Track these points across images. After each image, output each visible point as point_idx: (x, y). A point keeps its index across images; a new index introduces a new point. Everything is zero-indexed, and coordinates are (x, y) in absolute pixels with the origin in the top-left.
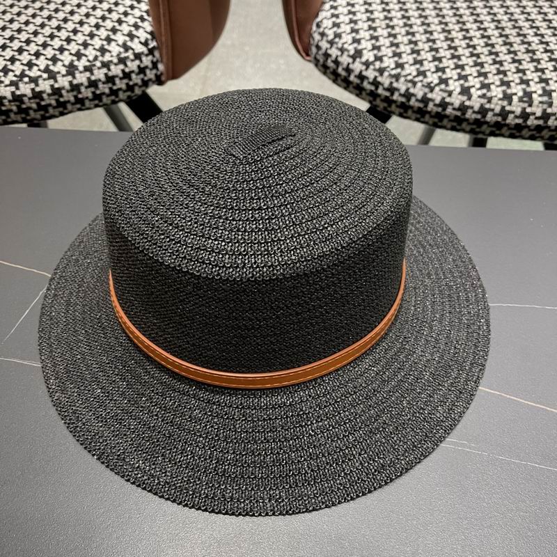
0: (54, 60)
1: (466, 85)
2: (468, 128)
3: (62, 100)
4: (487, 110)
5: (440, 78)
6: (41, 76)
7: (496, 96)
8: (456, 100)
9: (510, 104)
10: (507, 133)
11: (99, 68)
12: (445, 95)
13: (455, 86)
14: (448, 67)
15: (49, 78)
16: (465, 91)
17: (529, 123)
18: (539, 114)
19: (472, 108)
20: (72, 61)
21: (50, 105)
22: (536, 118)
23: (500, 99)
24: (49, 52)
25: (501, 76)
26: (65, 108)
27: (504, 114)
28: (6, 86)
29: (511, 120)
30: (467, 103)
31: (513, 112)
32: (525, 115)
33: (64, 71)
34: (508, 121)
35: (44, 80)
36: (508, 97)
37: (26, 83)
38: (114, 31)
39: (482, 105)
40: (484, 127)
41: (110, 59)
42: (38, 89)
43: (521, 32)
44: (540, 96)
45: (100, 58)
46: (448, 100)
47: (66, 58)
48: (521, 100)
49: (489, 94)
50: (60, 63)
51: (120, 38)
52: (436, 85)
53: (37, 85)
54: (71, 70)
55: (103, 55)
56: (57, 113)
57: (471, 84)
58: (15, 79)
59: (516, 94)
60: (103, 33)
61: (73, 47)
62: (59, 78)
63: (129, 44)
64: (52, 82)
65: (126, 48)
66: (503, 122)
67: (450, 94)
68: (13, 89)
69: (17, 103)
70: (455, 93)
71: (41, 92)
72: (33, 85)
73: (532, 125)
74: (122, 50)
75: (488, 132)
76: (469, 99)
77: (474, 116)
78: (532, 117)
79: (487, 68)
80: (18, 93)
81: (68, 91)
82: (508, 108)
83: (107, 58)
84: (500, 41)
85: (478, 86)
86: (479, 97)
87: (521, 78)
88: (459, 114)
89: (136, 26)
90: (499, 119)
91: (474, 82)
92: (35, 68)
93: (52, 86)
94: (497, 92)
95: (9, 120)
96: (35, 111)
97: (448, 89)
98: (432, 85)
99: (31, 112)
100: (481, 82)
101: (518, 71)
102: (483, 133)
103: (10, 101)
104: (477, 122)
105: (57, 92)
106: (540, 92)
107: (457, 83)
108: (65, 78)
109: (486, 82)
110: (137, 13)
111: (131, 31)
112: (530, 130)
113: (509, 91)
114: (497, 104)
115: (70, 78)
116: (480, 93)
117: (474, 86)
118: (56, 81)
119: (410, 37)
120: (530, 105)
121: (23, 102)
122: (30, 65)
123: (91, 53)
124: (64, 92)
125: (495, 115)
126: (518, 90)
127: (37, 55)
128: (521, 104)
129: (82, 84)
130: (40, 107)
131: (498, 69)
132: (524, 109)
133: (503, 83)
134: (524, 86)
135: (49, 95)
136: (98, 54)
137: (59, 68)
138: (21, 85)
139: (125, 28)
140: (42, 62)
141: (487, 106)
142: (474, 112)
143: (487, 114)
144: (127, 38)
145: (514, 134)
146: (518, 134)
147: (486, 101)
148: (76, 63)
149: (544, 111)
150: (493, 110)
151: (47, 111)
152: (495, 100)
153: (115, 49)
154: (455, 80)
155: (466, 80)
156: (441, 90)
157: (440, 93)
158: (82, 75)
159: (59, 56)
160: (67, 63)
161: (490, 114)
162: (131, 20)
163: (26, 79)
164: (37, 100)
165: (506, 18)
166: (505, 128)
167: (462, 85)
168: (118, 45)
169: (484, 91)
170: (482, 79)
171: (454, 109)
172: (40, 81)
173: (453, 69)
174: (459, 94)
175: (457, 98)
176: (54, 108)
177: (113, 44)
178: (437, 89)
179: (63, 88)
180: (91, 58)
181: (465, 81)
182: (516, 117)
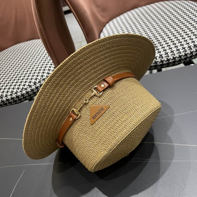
0: (30, 82)
3: (34, 92)
6: (27, 88)
9: (157, 59)
11: (42, 81)
15: (30, 87)
17: (164, 63)
18: (166, 60)
20: (35, 81)
21: (31, 94)
22: (166, 61)
24: (29, 80)
26: (35, 94)
27: (156, 62)
28: (19, 92)
31: (158, 61)
32: (162, 61)
33: (33, 84)
34: (158, 64)
35: (29, 88)
37: (24, 90)
38: (44, 70)
41: (45, 78)
42: (27, 91)
44: (165, 55)
45: (42, 78)
47: (33, 81)
48: (159, 57)
50: (32, 83)
51: (46, 71)
53: (27, 90)
54: (35, 83)
55: (42, 77)
56: (34, 96)
58: (21, 90)
59: (157, 56)
60: (42, 71)
61: (35, 77)
62: (32, 86)
63: (49, 72)
64: (30, 88)
65: (48, 73)
68: (21, 93)
69: (23, 96)
71: (28, 91)
72: (26, 90)
73: (165, 63)
74: (47, 74)
78: (164, 61)
80: (22, 93)
81: (35, 89)
83: (44, 77)
89: (50, 67)
90: (155, 64)
92: (26, 86)
93: (31, 89)
95: (22, 101)
96: (28, 97)
99: (27, 97)
103: (21, 96)
105: (32, 90)
106: (164, 54)
108: (34, 86)
110: (50, 63)
111: (49, 69)
112: (165, 65)
115: (35, 86)
118: (31, 87)
120: (163, 58)
121: (24, 95)
122: (24, 85)
123: (39, 78)
124: (34, 90)
127: (26, 82)
128: (160, 59)
129: (38, 86)
130: (29, 95)
132: (161, 60)
134: (159, 53)
135: (30, 92)
136: (41, 77)
137: (32, 84)
138: (23, 91)
139: (47, 68)
140: (27, 84)
144: (48, 71)
148: (36, 81)
149: (167, 59)
151: (31, 96)
153: (45, 75)
158: (38, 84)
159: (31, 81)
160: (33, 82)
162: (48, 66)
163: (24, 89)
164: (28, 94)
168: (46, 73)
172: (28, 89)
176: (33, 94)
177: (45, 73)
179: (34, 89)
180: (40, 79)
182: (160, 62)
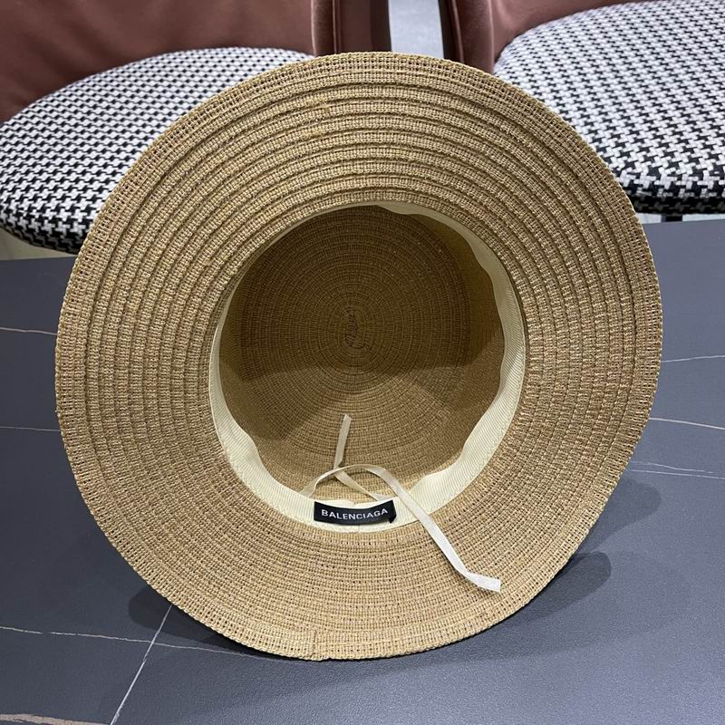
1: (654, 165)
2: (661, 208)
4: (679, 188)
5: (625, 162)
7: (686, 173)
8: (645, 181)
9: (701, 179)
10: (703, 208)
12: (633, 177)
13: (642, 168)
14: (632, 151)
16: (654, 172)
19: (663, 187)
23: (690, 176)
25: (689, 153)
27: (696, 189)
29: (704, 194)
30: (657, 183)
31: (706, 187)
34: (701, 196)
36: (698, 173)
39: (672, 183)
40: (678, 205)
43: (703, 110)
46: (636, 182)
48: (712, 174)
49: (678, 172)
52: (622, 169)
57: (658, 164)
59: (706, 169)
66: (697, 198)
67: (638, 176)
70: (643, 175)
75: (681, 209)
76: (659, 179)
77: (665, 195)
79: (673, 148)
82: (700, 183)
84: (683, 120)
85: (666, 165)
86: (669, 175)
87: (709, 153)
88: (649, 194)
90: (693, 195)
91: (661, 162)
94: (686, 169)
97: (635, 171)
98: (619, 169)
100: (668, 161)
101: (706, 147)
102: (678, 211)
104: (669, 200)
107: (644, 165)
109: (674, 160)
113: (698, 167)
114: (688, 180)
116: (669, 171)
117: (662, 166)
119: (589, 127)
125: (687, 191)
126: (707, 165)
128: (713, 177)
131: (684, 147)
133: (691, 160)
134: (713, 161)
141: (678, 183)
142: (665, 191)
143: (679, 191)
146: (714, 208)
147: (676, 178)
150: (684, 187)
152: (685, 177)
154: (642, 163)
155: (653, 161)
156: (628, 173)
157: (628, 176)
161: (682, 191)
165: (685, 98)
166: (700, 203)
167: (649, 166)
169: (673, 169)
170: (669, 158)
171: (644, 190)
173: (637, 152)
174: (648, 175)
175: (646, 179)
178: (624, 172)
182: (709, 191)
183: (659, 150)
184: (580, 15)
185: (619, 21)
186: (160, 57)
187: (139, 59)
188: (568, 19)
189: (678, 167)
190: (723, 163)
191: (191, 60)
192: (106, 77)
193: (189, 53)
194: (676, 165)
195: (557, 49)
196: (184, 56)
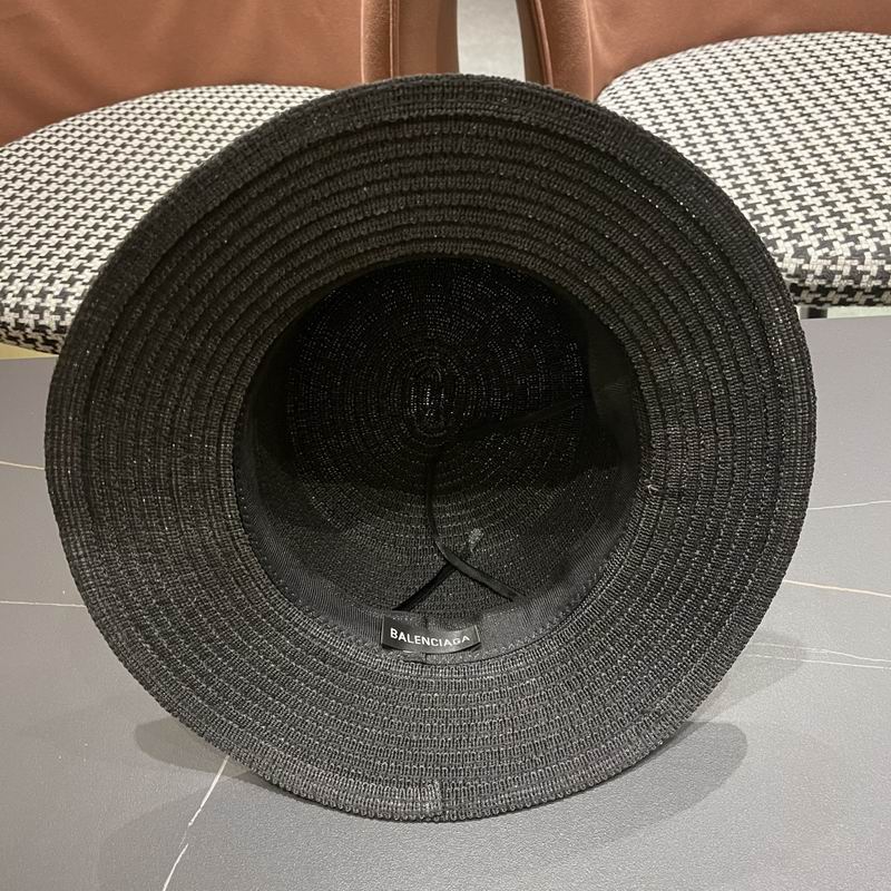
1: (801, 244)
2: (810, 298)
4: (833, 274)
7: (842, 255)
8: (791, 264)
9: (862, 263)
10: (863, 300)
13: (786, 248)
14: (773, 225)
16: (801, 252)
19: (813, 272)
23: (848, 258)
25: (845, 230)
27: (856, 275)
29: (865, 282)
30: (805, 267)
31: (868, 273)
32: (883, 275)
34: (862, 285)
39: (825, 267)
40: (831, 295)
43: (859, 174)
48: (875, 256)
49: (832, 254)
57: (806, 243)
59: (867, 250)
66: (856, 286)
67: (781, 258)
70: (788, 257)
76: (808, 261)
77: (816, 282)
79: (824, 222)
82: (860, 268)
84: (834, 187)
85: (816, 244)
86: (820, 258)
87: (870, 230)
88: (796, 281)
90: (851, 283)
91: (810, 240)
94: (842, 249)
97: (777, 252)
100: (819, 239)
101: (866, 222)
104: (821, 289)
107: (788, 244)
109: (826, 238)
113: (858, 247)
114: (845, 264)
116: (820, 253)
117: (811, 246)
125: (845, 278)
126: (869, 244)
128: (877, 261)
131: (838, 222)
132: (881, 267)
133: (848, 238)
134: (877, 239)
141: (833, 268)
142: (816, 277)
143: (833, 278)
145: (871, 300)
146: (877, 300)
147: (829, 262)
150: (841, 272)
152: (841, 260)
154: (785, 241)
155: (800, 239)
161: (837, 278)
166: (859, 294)
167: (794, 246)
169: (826, 250)
170: (820, 235)
171: (789, 276)
173: (779, 228)
174: (793, 257)
181: (799, 241)
182: (873, 278)
183: (807, 225)
184: (695, 51)
185: (745, 59)
186: (159, 95)
187: (133, 98)
188: (680, 56)
189: (831, 247)
190: (889, 242)
191: (199, 100)
192: (88, 120)
193: (197, 90)
194: (829, 244)
195: (669, 93)
196: (190, 95)
